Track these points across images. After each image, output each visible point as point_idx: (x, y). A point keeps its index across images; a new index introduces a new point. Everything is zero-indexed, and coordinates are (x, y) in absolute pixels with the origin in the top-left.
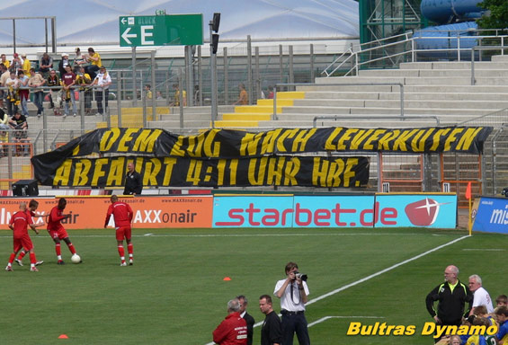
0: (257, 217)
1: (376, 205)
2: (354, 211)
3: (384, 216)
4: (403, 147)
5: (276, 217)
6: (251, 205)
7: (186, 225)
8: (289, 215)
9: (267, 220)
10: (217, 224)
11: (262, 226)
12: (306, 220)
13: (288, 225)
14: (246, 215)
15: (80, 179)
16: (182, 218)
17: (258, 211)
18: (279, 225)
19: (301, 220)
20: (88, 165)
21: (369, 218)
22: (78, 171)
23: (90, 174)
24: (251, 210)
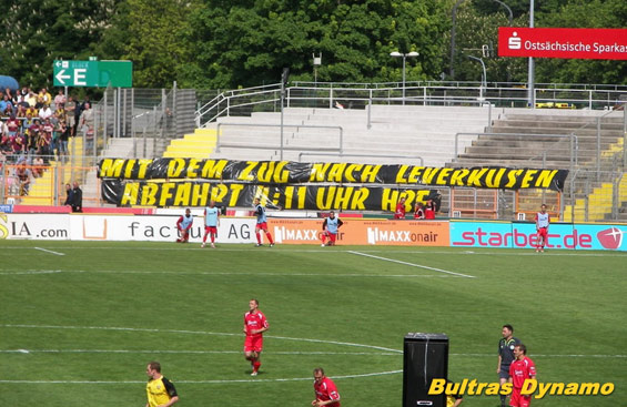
0: (485, 239)
1: (575, 232)
2: (558, 236)
3: (581, 241)
4: (478, 183)
5: (500, 239)
6: (480, 229)
7: (429, 244)
8: (509, 238)
9: (493, 242)
10: (455, 243)
11: (489, 246)
12: (523, 242)
13: (509, 246)
14: (476, 237)
15: (148, 200)
16: (427, 238)
17: (485, 234)
18: (503, 246)
19: (519, 242)
20: (155, 189)
21: (570, 241)
22: (145, 193)
23: (158, 196)
24: (480, 233)
